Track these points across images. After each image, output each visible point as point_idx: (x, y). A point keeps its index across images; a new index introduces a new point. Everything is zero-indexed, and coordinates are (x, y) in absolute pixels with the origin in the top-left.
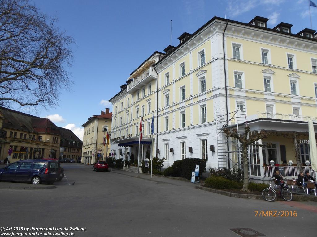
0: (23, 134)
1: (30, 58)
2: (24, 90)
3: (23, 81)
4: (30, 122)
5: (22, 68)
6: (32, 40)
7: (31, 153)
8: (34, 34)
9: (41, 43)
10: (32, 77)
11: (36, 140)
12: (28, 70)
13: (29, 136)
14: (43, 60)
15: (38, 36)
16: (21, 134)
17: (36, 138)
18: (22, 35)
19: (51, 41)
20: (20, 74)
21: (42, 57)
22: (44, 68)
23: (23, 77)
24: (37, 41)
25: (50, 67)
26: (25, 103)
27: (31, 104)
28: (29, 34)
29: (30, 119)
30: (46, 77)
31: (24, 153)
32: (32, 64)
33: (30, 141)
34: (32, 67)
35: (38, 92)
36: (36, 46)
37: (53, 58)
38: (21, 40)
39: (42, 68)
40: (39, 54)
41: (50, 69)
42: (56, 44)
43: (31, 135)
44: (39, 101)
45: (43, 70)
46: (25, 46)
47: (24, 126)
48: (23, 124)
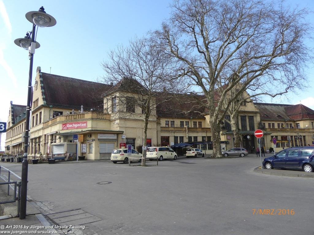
0: (280, 124)
1: (269, 50)
2: (271, 82)
3: (268, 74)
4: (283, 111)
5: (264, 62)
6: (267, 32)
7: (293, 141)
8: (267, 26)
9: (275, 31)
10: (275, 68)
11: (294, 128)
12: (270, 62)
13: (286, 124)
14: (282, 46)
15: (271, 26)
16: (279, 124)
17: (293, 125)
18: (256, 32)
19: (285, 24)
20: (264, 68)
21: (280, 44)
22: (285, 54)
23: (267, 70)
24: (272, 31)
25: (291, 50)
26: (275, 94)
27: (281, 93)
28: (262, 29)
29: (283, 108)
30: (289, 62)
31: (286, 142)
32: (273, 54)
33: (289, 130)
34: (273, 58)
35: (285, 80)
36: (271, 37)
37: (291, 40)
38: (257, 37)
39: (283, 55)
40: (276, 43)
41: (291, 52)
42: (291, 24)
43: (288, 124)
44: (288, 88)
45: (284, 56)
46: (262, 41)
47: (279, 116)
48: (278, 115)
